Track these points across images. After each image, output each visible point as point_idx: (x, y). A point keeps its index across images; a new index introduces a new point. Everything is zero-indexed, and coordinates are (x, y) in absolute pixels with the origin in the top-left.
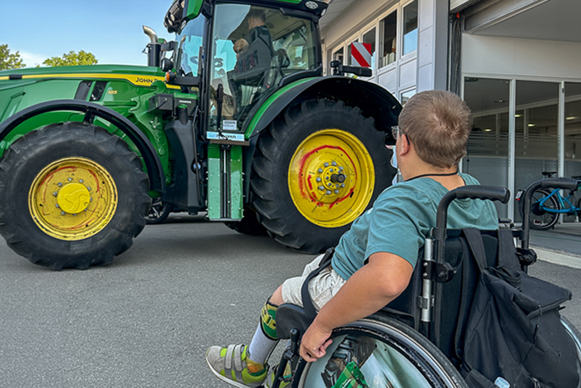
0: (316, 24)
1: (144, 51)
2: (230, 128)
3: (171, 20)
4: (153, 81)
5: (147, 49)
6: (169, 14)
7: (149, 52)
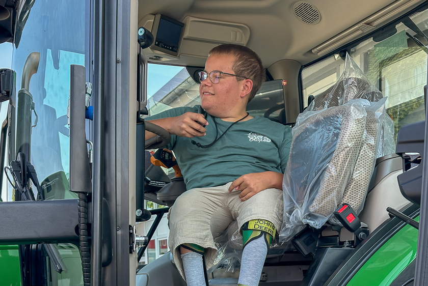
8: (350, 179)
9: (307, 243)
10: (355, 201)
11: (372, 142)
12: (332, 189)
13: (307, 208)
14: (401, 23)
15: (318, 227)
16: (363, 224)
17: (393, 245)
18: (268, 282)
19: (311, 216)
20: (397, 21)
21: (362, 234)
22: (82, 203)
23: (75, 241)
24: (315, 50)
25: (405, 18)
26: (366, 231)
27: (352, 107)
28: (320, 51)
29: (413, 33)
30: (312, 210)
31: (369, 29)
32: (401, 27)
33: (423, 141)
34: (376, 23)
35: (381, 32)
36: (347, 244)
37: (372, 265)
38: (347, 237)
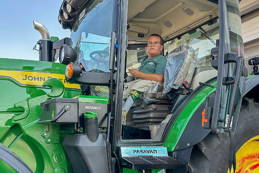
1: (34, 48)
3: (67, 12)
4: (46, 79)
5: (38, 46)
6: (65, 4)
7: (41, 49)
8: (187, 73)
9: (171, 96)
10: (189, 80)
11: (194, 62)
12: (182, 76)
13: (173, 82)
14: (198, 28)
15: (177, 89)
16: (191, 88)
17: (200, 94)
18: (157, 109)
19: (174, 85)
20: (197, 28)
21: (191, 91)
22: (112, 73)
23: (108, 85)
24: (170, 36)
25: (200, 27)
26: (192, 90)
27: (189, 51)
28: (171, 37)
29: (203, 32)
30: (174, 83)
31: (189, 30)
32: (198, 30)
33: (218, 52)
34: (191, 28)
35: (192, 31)
36: (186, 94)
37: (193, 101)
38: (186, 92)
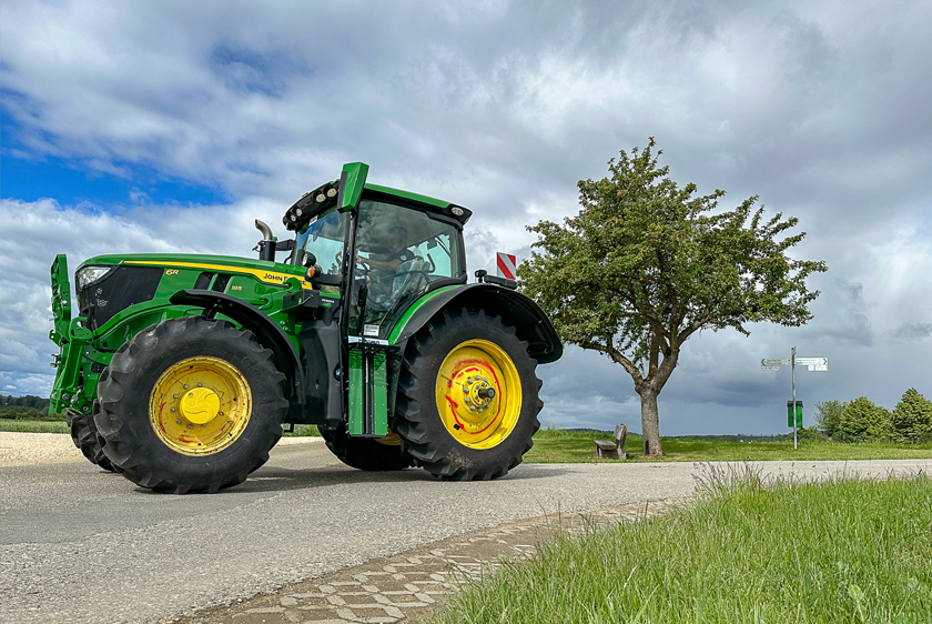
0: (460, 230)
1: (255, 249)
2: (371, 334)
3: (295, 215)
5: (259, 246)
6: (295, 208)
7: (262, 250)
